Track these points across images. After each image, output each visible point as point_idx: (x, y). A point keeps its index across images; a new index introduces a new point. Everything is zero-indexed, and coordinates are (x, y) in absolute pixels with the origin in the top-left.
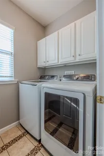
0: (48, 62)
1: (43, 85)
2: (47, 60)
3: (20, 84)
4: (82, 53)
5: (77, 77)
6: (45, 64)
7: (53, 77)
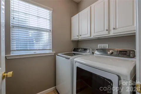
0: (81, 35)
1: (75, 60)
2: (80, 34)
3: (56, 56)
4: (117, 27)
5: (111, 51)
6: (77, 37)
7: (85, 50)
